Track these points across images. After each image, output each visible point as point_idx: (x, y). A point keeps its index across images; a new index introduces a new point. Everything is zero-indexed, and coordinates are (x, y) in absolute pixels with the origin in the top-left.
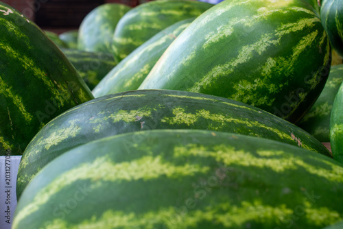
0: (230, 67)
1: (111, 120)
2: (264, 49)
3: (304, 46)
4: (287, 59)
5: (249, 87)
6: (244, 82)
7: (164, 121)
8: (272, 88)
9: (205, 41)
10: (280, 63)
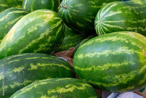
0: (38, 40)
1: (13, 72)
2: (48, 34)
3: (59, 31)
4: (54, 36)
5: (44, 45)
6: (42, 44)
7: (29, 70)
8: (50, 45)
9: (28, 31)
10: (53, 38)
